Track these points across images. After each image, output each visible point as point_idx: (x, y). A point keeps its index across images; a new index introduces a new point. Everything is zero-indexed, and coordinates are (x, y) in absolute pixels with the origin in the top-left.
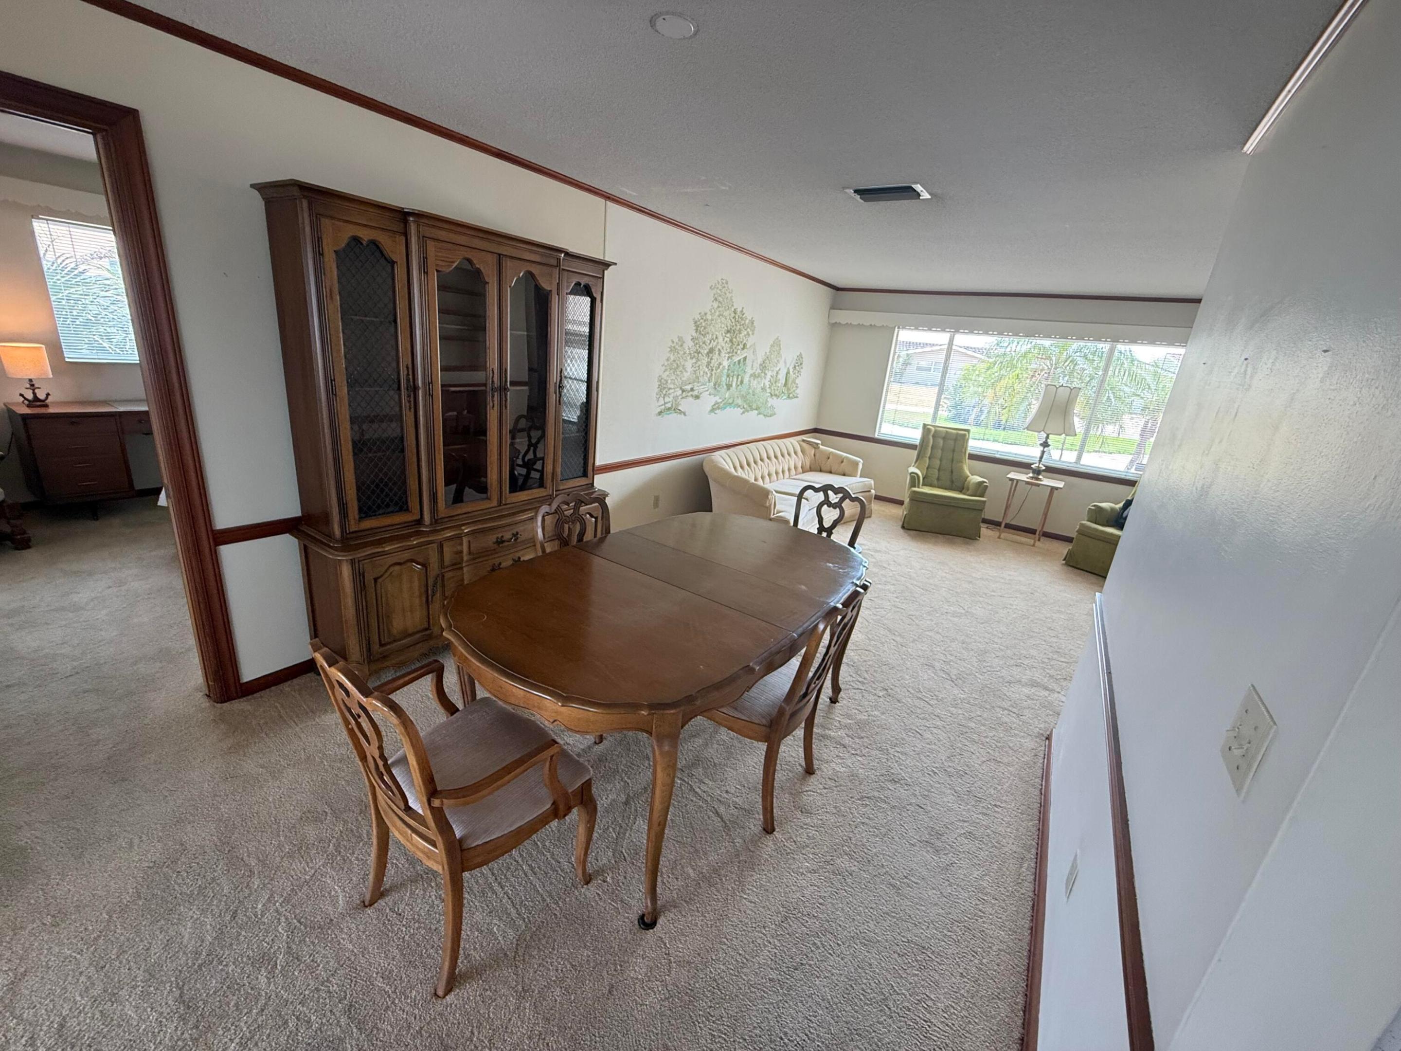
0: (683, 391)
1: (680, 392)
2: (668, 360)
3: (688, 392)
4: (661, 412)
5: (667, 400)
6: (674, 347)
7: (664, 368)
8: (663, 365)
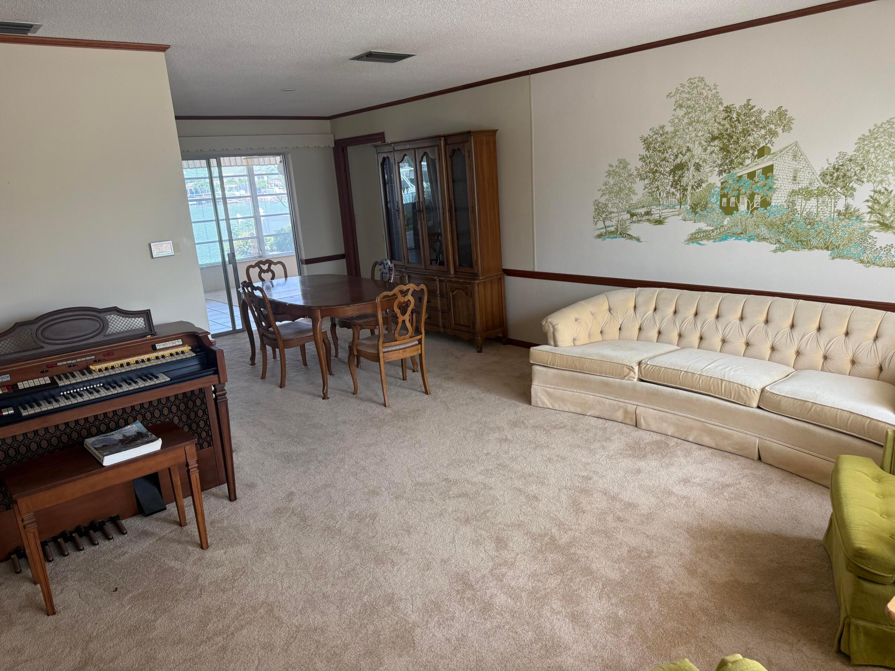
0: (632, 215)
1: (629, 216)
2: (606, 184)
3: (642, 216)
4: (601, 235)
5: (608, 223)
6: (613, 171)
7: (601, 193)
8: (599, 190)
